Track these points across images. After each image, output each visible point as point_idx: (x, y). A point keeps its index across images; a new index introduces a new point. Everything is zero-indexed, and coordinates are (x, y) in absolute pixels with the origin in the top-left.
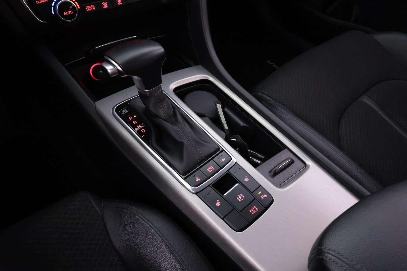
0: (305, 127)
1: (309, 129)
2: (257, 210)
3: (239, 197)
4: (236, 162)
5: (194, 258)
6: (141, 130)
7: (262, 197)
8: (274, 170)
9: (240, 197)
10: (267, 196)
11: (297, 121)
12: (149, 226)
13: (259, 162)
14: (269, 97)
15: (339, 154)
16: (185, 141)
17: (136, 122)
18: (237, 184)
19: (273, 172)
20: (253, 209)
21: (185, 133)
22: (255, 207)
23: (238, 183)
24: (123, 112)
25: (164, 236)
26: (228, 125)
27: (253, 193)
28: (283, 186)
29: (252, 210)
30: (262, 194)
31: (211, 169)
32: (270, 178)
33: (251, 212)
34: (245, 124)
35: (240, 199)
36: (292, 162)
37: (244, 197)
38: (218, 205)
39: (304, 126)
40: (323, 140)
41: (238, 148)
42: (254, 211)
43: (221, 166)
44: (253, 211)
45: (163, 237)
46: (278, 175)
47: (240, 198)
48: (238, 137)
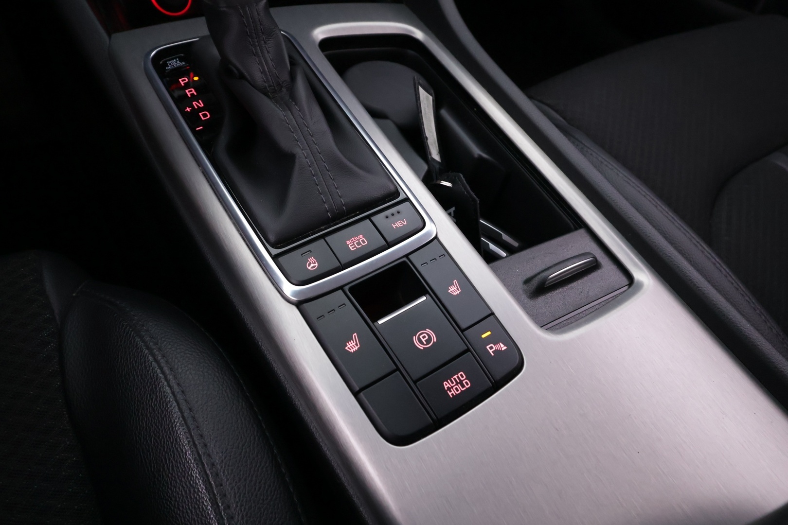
0: (638, 187)
1: (648, 193)
2: (467, 384)
3: (421, 337)
4: (436, 237)
5: (259, 491)
6: (200, 114)
7: (491, 348)
8: (539, 277)
9: (424, 337)
10: (505, 348)
11: (621, 171)
12: (159, 371)
13: (504, 254)
14: (557, 111)
15: (720, 271)
16: (302, 154)
17: (194, 91)
18: (424, 298)
19: (535, 282)
20: (455, 379)
21: (307, 132)
22: (461, 375)
23: (428, 296)
24: (170, 64)
25: (190, 409)
26: (442, 151)
27: (465, 332)
28: (557, 327)
29: (453, 383)
30: (492, 340)
31: (359, 244)
32: (524, 297)
33: (448, 388)
34: (487, 153)
35: (423, 344)
36: (593, 266)
37: (434, 339)
38: (352, 351)
39: (636, 185)
40: (682, 227)
41: (453, 209)
42: (456, 389)
43: (389, 239)
44: (452, 387)
45: (188, 411)
46: (549, 295)
47: (423, 340)
48: (459, 177)
